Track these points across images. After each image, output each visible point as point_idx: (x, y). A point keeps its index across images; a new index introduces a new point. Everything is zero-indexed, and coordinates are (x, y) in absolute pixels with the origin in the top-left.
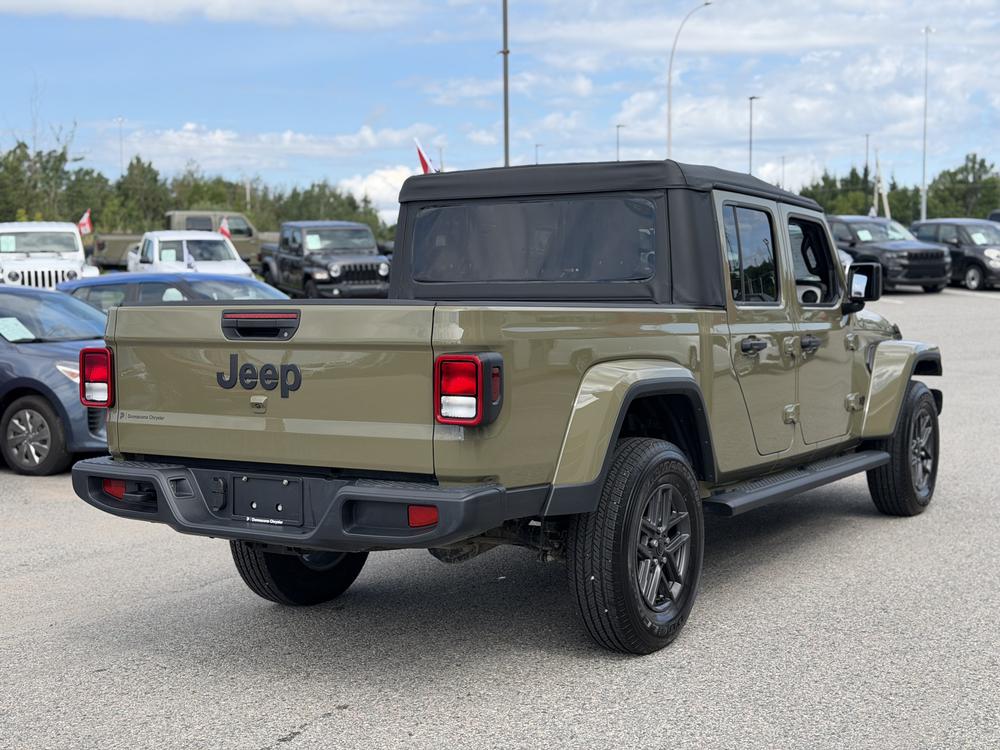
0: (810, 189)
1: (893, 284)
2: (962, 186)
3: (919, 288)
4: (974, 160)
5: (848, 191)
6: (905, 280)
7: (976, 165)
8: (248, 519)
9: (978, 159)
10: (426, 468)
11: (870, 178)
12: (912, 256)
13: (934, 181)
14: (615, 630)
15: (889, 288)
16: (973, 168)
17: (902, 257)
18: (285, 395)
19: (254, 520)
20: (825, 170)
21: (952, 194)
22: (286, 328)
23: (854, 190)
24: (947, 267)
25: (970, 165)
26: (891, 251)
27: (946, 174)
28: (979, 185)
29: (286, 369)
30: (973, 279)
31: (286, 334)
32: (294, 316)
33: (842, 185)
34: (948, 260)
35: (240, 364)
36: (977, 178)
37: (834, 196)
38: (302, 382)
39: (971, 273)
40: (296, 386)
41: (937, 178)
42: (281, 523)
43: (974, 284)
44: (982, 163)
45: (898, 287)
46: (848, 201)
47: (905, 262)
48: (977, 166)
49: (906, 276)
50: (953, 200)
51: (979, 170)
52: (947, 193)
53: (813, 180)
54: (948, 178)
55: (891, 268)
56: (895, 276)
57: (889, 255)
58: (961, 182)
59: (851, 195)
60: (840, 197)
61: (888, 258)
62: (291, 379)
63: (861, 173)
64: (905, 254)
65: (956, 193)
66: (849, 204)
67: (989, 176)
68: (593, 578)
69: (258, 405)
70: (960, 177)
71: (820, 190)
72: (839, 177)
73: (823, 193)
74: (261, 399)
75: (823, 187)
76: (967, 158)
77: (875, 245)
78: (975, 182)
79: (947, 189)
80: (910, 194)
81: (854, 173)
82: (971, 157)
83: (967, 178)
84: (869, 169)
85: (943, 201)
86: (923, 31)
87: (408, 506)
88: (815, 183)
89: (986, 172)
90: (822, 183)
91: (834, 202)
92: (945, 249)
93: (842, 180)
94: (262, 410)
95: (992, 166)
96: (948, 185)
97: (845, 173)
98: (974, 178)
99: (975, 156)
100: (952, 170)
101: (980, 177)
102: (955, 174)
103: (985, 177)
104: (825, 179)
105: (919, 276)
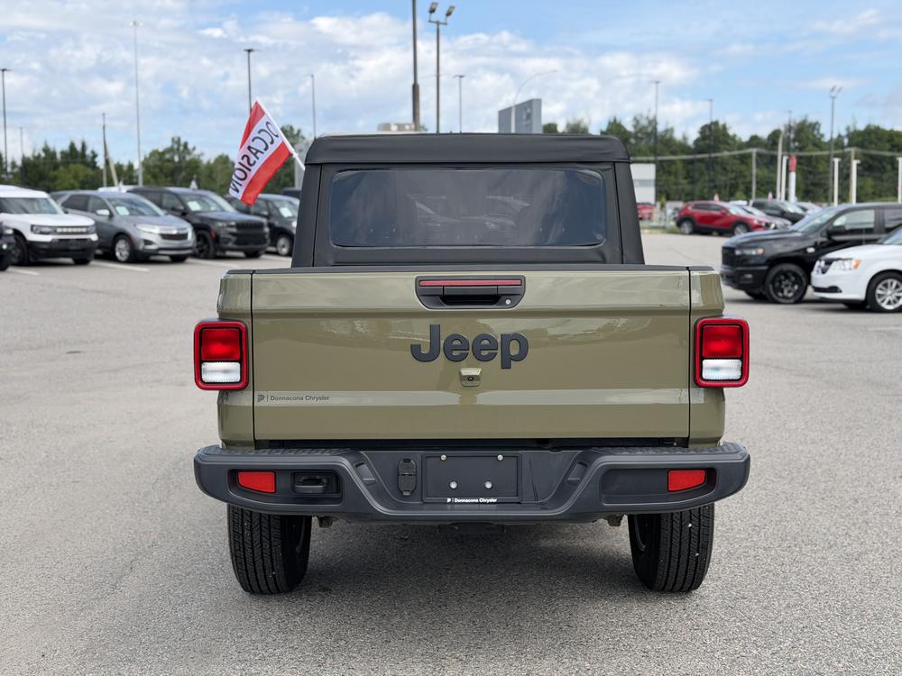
0: (32, 159)
1: (224, 250)
2: (170, 165)
3: (241, 254)
4: (178, 142)
5: (68, 163)
6: (235, 246)
7: (180, 147)
8: (449, 500)
9: (182, 141)
10: (679, 431)
11: (88, 152)
12: (240, 226)
13: (146, 159)
14: (698, 570)
15: (219, 254)
16: (178, 149)
17: (231, 226)
18: (506, 365)
19: (456, 500)
20: (46, 143)
21: (161, 170)
22: (509, 296)
23: (75, 163)
24: (267, 236)
25: (176, 146)
26: (221, 221)
27: (155, 153)
28: (184, 165)
29: (507, 339)
30: (283, 246)
31: (508, 302)
32: (519, 282)
33: (62, 158)
34: (267, 230)
35: (444, 335)
36: (182, 158)
37: (56, 167)
38: (529, 350)
39: (282, 241)
40: (522, 356)
41: (148, 156)
42: (495, 500)
43: (285, 250)
44: (186, 145)
45: (229, 253)
46: (69, 172)
47: (234, 230)
48: (182, 148)
49: (236, 243)
50: (163, 176)
51: (183, 151)
52: (157, 170)
53: (34, 151)
54: (157, 156)
55: (222, 236)
56: (227, 243)
57: (220, 224)
58: (169, 161)
59: (72, 166)
60: (61, 168)
61: (220, 227)
62: (514, 349)
63: (79, 147)
64: (233, 223)
65: (165, 171)
66: (71, 176)
67: (192, 157)
68: (690, 525)
69: (471, 378)
70: (167, 156)
71: (42, 162)
72: (58, 151)
73: (45, 164)
74: (475, 372)
75: (45, 158)
76: (173, 140)
77: (203, 215)
78: (180, 161)
79: (156, 166)
80: (125, 168)
81: (72, 147)
82: (176, 139)
83: (173, 157)
84: (87, 144)
85: (155, 176)
86: (132, 24)
87: (667, 470)
88: (36, 154)
89: (189, 153)
90: (43, 155)
91: (56, 173)
92: (264, 221)
93: (62, 153)
94: (475, 383)
95: (194, 149)
96: (158, 163)
97: (65, 147)
98: (179, 157)
99: (179, 139)
100: (161, 150)
101: (184, 158)
102: (163, 153)
103: (188, 158)
104: (46, 150)
105: (246, 244)
